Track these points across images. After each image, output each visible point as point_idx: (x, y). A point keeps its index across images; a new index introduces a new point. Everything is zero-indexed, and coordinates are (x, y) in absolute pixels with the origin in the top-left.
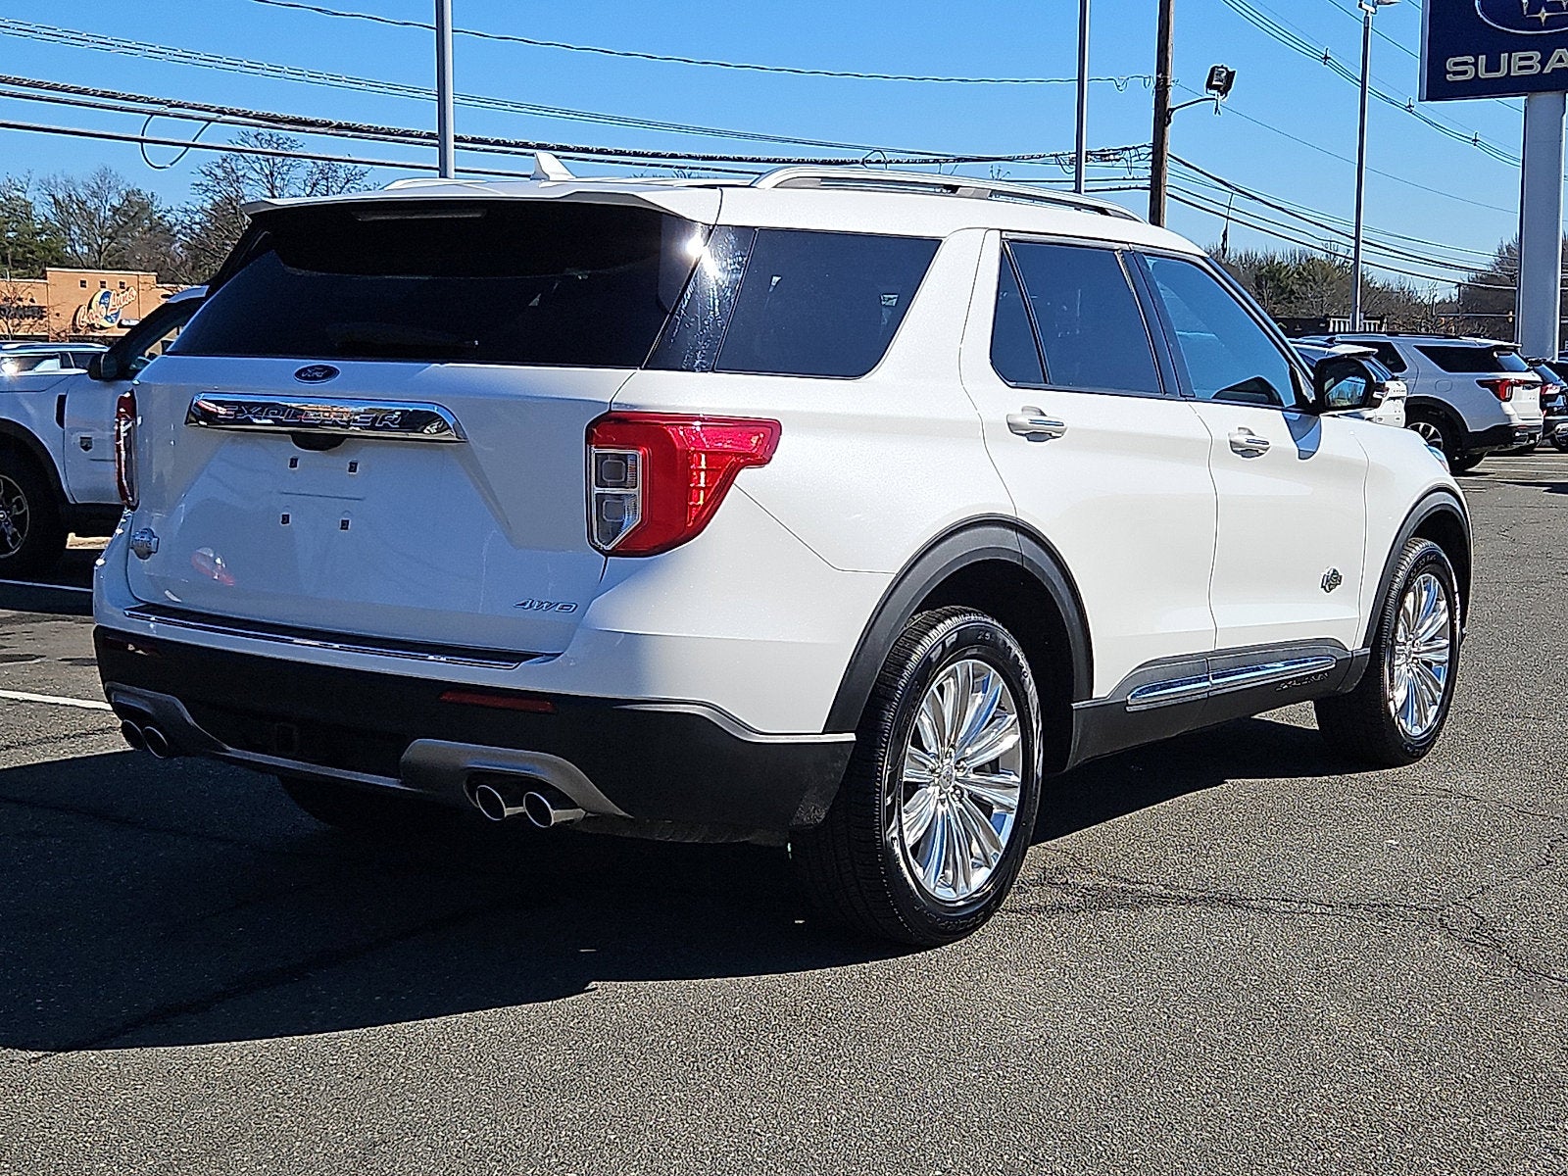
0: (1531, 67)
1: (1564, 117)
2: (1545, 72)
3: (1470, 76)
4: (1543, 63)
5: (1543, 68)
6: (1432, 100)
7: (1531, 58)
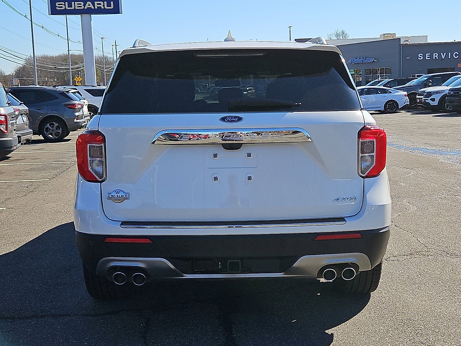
0: (81, 7)
1: (92, 22)
2: (85, 8)
3: (63, 8)
4: (84, 6)
5: (84, 7)
6: (52, 15)
7: (81, 4)
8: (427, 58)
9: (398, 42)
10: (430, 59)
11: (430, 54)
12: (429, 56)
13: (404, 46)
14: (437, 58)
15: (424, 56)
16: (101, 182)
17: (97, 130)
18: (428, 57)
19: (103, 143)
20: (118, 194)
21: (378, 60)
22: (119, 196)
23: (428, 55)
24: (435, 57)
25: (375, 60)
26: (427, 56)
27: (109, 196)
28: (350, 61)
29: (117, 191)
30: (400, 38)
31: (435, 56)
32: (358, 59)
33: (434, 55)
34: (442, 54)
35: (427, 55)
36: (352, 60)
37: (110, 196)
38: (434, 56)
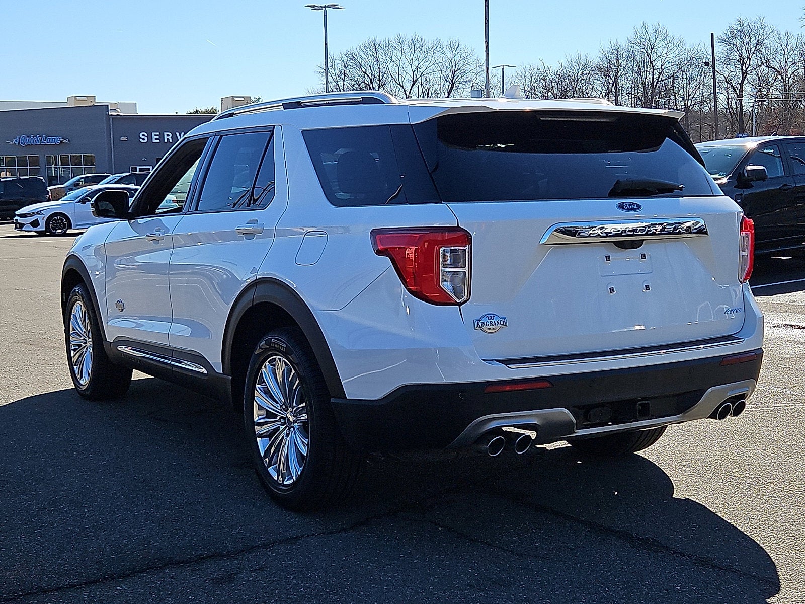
8: (154, 141)
9: (104, 112)
10: (158, 141)
11: (158, 134)
12: (158, 137)
13: (115, 118)
14: (171, 141)
15: (150, 137)
16: (460, 304)
17: (457, 225)
18: (156, 139)
19: (467, 245)
20: (491, 320)
21: (69, 141)
22: (493, 322)
23: (156, 135)
24: (168, 139)
25: (65, 141)
26: (154, 137)
27: (478, 324)
28: (16, 141)
29: (489, 316)
30: (108, 105)
31: (168, 137)
32: (32, 138)
33: (165, 136)
34: (177, 134)
35: (153, 135)
36: (19, 139)
37: (480, 324)
38: (166, 138)
